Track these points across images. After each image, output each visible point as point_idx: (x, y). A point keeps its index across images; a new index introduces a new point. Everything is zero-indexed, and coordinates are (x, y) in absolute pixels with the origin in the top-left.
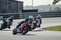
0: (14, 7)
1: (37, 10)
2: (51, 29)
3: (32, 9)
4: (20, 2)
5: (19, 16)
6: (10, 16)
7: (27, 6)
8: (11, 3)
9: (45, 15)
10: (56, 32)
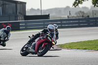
0: (10, 12)
1: (48, 16)
2: (70, 46)
3: (40, 14)
4: (21, 3)
5: (19, 26)
6: (5, 26)
7: (32, 10)
8: (6, 4)
9: (61, 24)
10: (78, 51)
